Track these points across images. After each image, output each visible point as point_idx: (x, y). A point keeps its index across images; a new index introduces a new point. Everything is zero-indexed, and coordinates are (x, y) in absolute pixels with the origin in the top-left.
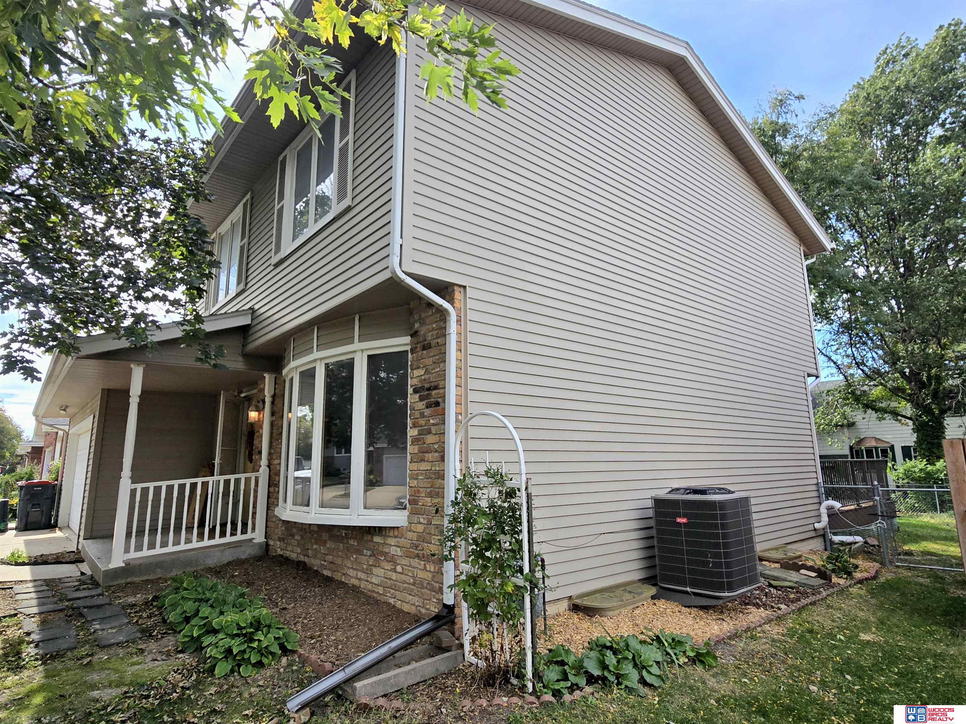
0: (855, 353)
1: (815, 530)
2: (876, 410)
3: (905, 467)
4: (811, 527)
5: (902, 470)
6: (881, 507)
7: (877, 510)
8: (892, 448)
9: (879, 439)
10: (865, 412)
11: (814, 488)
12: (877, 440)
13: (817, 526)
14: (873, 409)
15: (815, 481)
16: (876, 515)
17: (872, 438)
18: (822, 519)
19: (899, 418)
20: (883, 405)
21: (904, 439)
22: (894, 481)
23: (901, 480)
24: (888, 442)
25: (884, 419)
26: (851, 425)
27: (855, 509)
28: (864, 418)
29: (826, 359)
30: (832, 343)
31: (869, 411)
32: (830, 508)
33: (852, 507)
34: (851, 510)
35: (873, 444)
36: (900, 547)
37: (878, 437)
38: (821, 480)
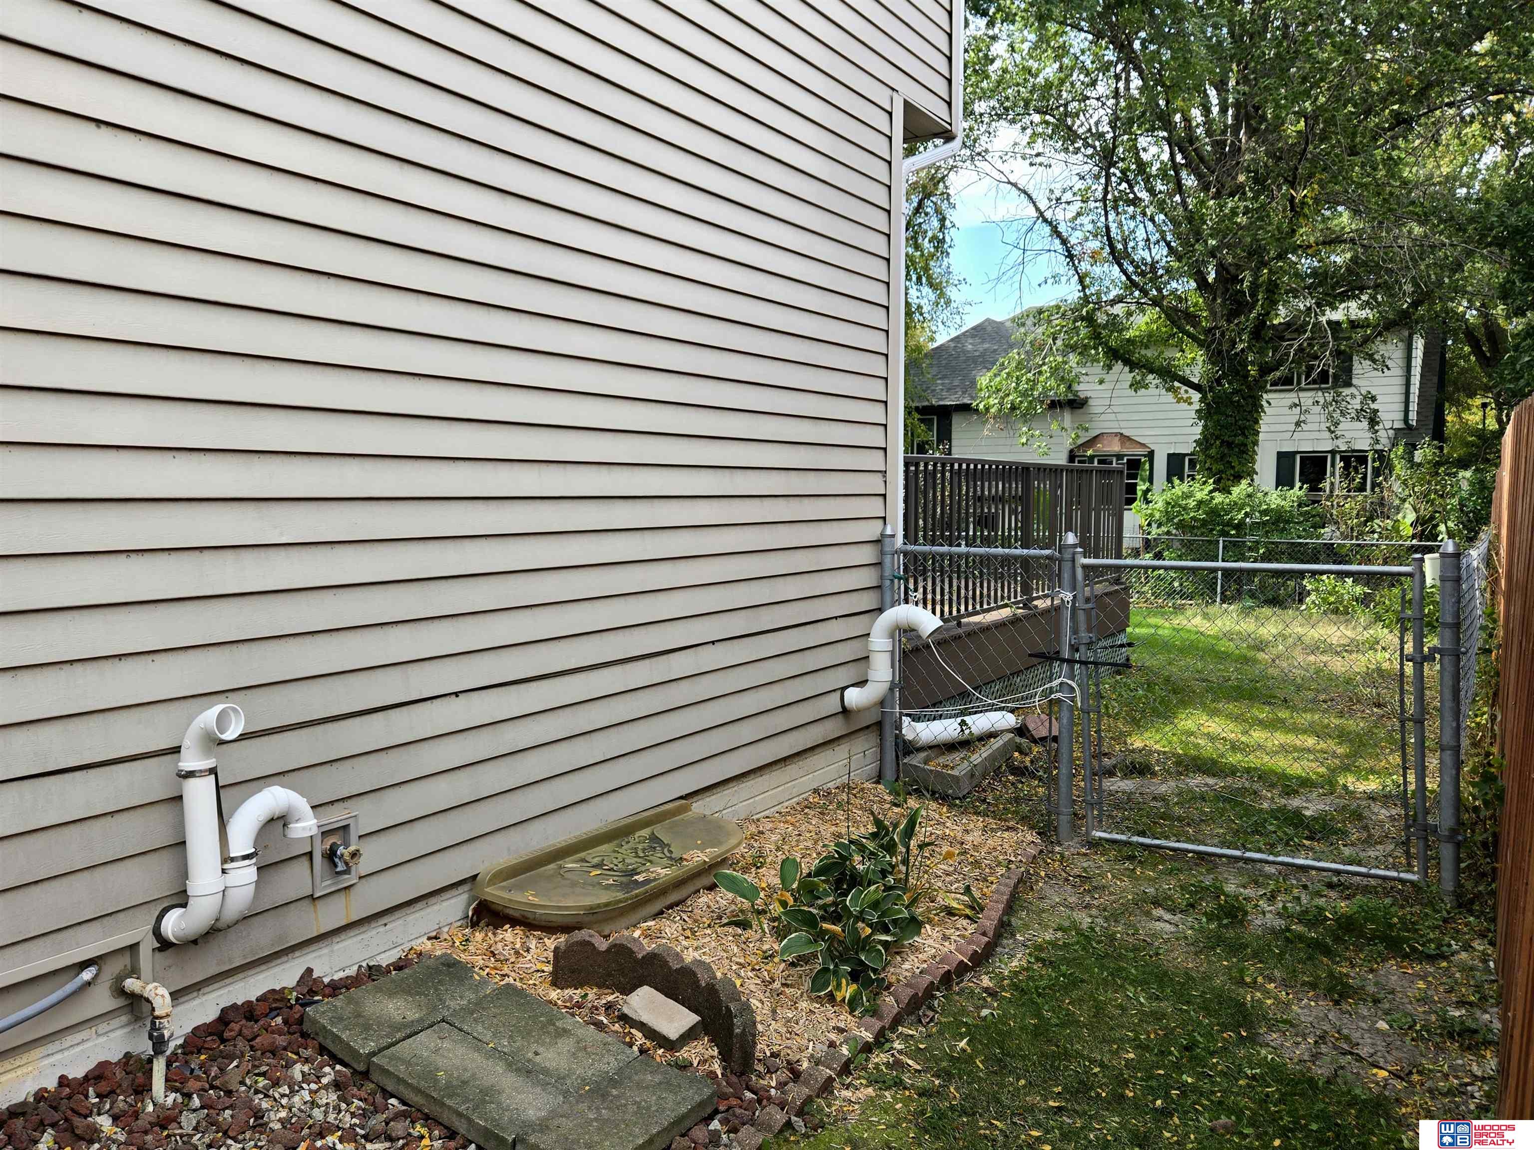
0: (1113, 227)
1: (845, 711)
2: (1132, 365)
3: (1168, 496)
4: (831, 704)
5: (1160, 505)
6: (1075, 631)
7: (1058, 639)
8: (1151, 455)
9: (1129, 438)
10: (1110, 367)
11: (866, 555)
12: (1125, 439)
13: (854, 696)
14: (1127, 362)
15: (872, 530)
16: (1056, 656)
17: (1116, 434)
18: (873, 675)
19: (1176, 384)
20: (1150, 353)
21: (1173, 439)
22: (1141, 527)
23: (1154, 526)
24: (1143, 445)
25: (1146, 387)
26: (1077, 404)
27: (1015, 621)
28: (1101, 382)
29: (1047, 229)
30: (1068, 196)
31: (1118, 366)
32: (906, 631)
33: (1005, 613)
34: (1000, 625)
35: (1115, 447)
36: (1120, 738)
37: (1126, 432)
38: (896, 526)
